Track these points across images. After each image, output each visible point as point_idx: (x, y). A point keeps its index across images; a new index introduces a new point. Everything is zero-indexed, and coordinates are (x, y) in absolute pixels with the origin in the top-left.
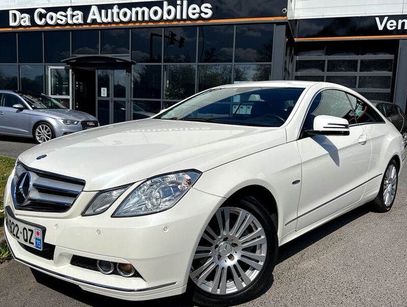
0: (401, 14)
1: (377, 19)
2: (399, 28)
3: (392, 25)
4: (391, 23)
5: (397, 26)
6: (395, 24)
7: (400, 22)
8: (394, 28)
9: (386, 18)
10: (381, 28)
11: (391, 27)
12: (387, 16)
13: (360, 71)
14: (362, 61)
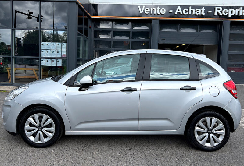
0: (152, 4)
1: (139, 7)
2: (152, 13)
4: (147, 10)
5: (150, 12)
6: (149, 10)
7: (152, 9)
9: (144, 7)
10: (141, 12)
11: (147, 12)
12: (144, 5)
13: (132, 38)
14: (133, 32)
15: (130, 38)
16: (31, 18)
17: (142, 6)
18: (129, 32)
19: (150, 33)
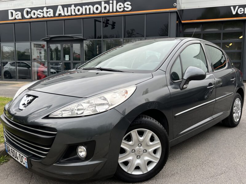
1: (232, 8)
3: (241, 11)
5: (244, 12)
12: (237, 6)
13: (223, 40)
14: (223, 34)
15: (220, 40)
16: (107, 26)
17: (234, 7)
18: (220, 34)
19: (243, 33)
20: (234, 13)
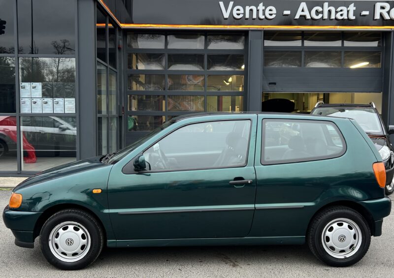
1: (221, 4)
2: (247, 16)
3: (238, 12)
4: (238, 10)
5: (244, 14)
6: (242, 11)
7: (248, 9)
8: (241, 16)
9: (231, 3)
11: (238, 14)
13: (208, 69)
14: (209, 56)
20: (226, 15)
